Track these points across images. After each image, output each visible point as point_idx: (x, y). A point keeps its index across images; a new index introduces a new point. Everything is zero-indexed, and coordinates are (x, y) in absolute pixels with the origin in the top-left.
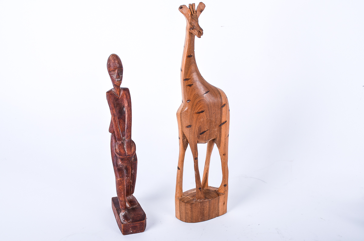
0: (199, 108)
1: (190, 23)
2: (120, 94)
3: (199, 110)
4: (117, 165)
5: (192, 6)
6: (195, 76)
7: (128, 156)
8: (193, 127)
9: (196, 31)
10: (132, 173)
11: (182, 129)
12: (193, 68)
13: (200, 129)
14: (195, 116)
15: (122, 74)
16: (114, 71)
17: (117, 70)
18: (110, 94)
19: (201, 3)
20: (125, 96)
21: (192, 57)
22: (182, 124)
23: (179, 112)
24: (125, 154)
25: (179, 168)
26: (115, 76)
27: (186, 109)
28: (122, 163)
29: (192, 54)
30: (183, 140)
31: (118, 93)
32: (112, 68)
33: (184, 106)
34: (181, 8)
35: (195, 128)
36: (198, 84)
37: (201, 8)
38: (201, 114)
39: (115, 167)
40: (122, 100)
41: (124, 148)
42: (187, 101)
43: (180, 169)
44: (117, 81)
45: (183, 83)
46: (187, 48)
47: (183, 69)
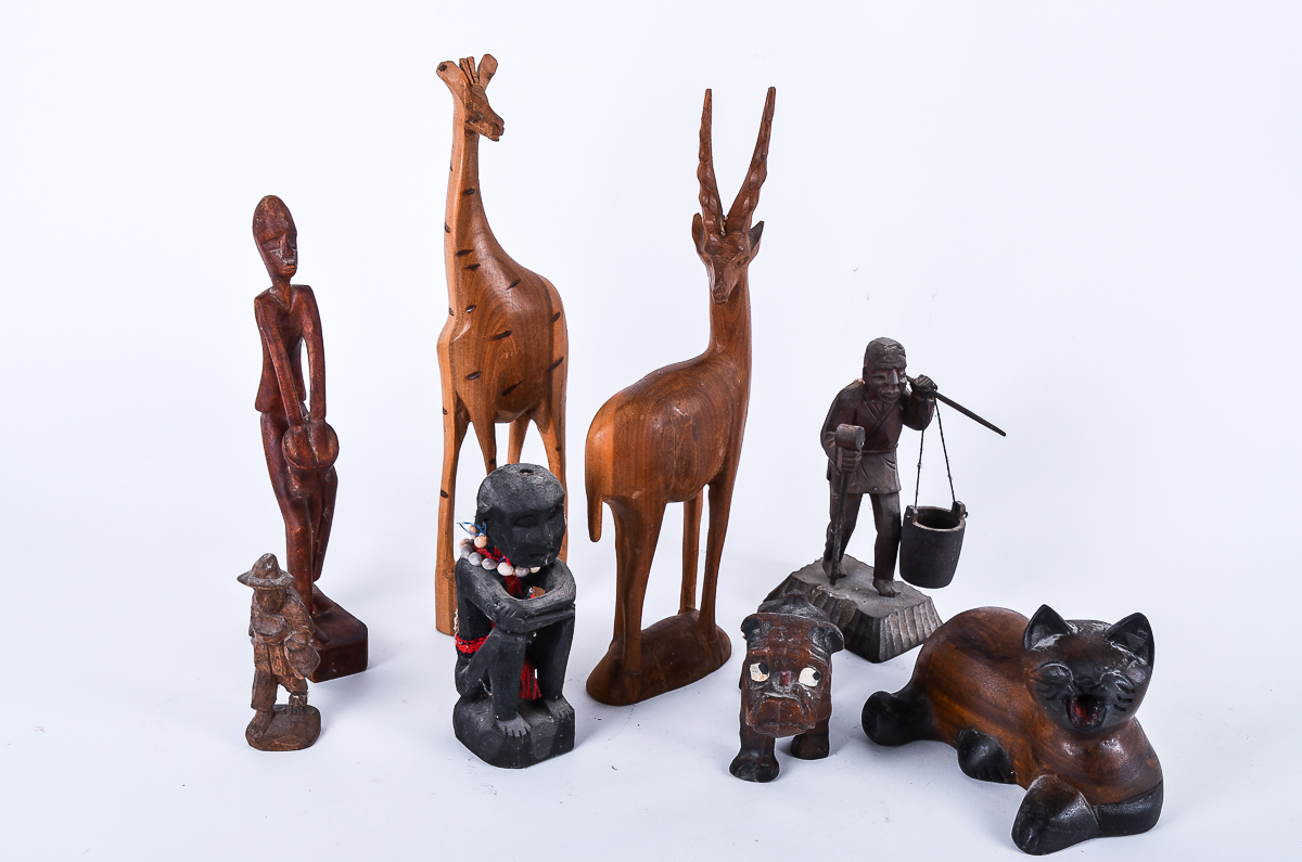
0: (498, 326)
1: (468, 107)
2: (291, 302)
3: (499, 330)
4: (289, 495)
5: (467, 63)
6: (480, 245)
7: (320, 463)
8: (485, 376)
9: (485, 124)
10: (322, 517)
11: (454, 384)
12: (476, 224)
13: (502, 379)
14: (489, 347)
15: (296, 248)
16: (276, 238)
17: (284, 237)
18: (263, 301)
19: (487, 57)
20: (304, 306)
21: (474, 195)
22: (453, 373)
23: (447, 340)
24: (313, 458)
25: (443, 494)
26: (279, 253)
27: (466, 328)
28: (300, 487)
29: (474, 187)
30: (456, 414)
31: (287, 297)
32: (270, 233)
33: (457, 324)
34: (443, 67)
35: (492, 378)
36: (488, 265)
37: (489, 68)
38: (505, 340)
39: (285, 499)
40: (298, 316)
41: (308, 445)
42: (467, 309)
43: (448, 495)
44: (288, 265)
45: (455, 262)
46: (461, 172)
47: (453, 227)
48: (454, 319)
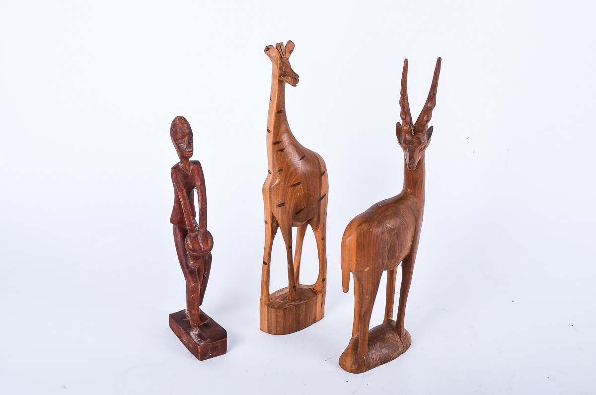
0: (294, 180)
1: (280, 69)
2: (189, 170)
3: (294, 182)
4: (188, 267)
5: (279, 45)
6: (285, 138)
7: (204, 251)
8: (287, 205)
9: (289, 78)
10: (204, 276)
11: (271, 209)
12: (283, 128)
13: (296, 206)
14: (290, 190)
15: (192, 143)
16: (183, 138)
17: (187, 138)
18: (176, 169)
19: (290, 42)
20: (196, 172)
21: (283, 113)
22: (271, 203)
23: (268, 187)
24: (201, 249)
25: (264, 263)
26: (184, 146)
27: (277, 181)
28: (194, 263)
29: (282, 109)
30: (272, 224)
31: (187, 168)
32: (179, 135)
33: (273, 179)
34: (267, 49)
35: (290, 206)
36: (290, 149)
37: (291, 48)
38: (298, 187)
39: (186, 269)
40: (193, 177)
41: (198, 242)
42: (278, 171)
43: (267, 263)
44: (189, 152)
45: (273, 148)
46: (276, 101)
47: (272, 130)
48: (271, 176)
